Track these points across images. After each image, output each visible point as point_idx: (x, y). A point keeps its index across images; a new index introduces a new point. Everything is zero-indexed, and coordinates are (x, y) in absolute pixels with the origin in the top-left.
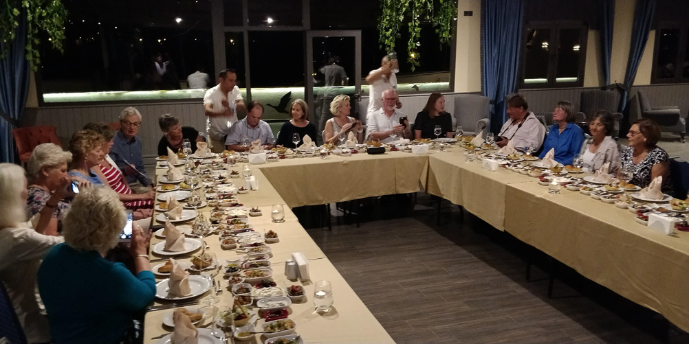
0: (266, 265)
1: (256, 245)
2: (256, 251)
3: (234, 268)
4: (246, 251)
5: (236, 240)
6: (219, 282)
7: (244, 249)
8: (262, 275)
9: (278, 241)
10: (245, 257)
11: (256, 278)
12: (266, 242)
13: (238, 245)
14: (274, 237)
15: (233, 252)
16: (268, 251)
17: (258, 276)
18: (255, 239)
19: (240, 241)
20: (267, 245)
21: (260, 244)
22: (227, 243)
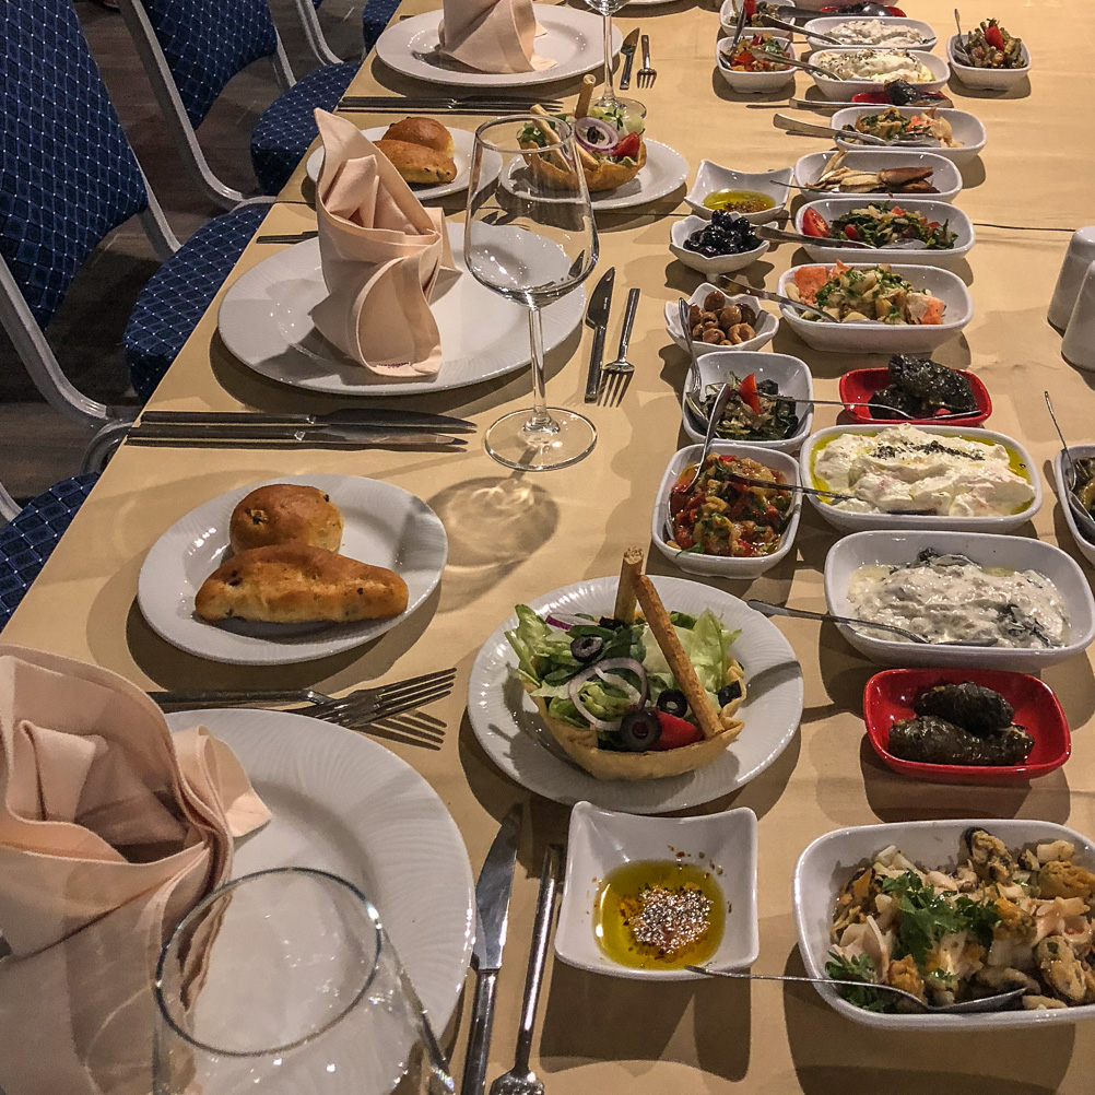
0: (938, 235)
1: (895, 93)
2: (888, 134)
3: (742, 226)
4: (836, 122)
5: (798, 50)
6: (634, 296)
7: (830, 112)
8: (899, 306)
9: (1023, 90)
10: (819, 161)
11: (857, 322)
12: (957, 83)
13: (803, 81)
14: (1007, 63)
15: (760, 118)
16: (959, 143)
17: (873, 313)
18: (894, 61)
19: (813, 61)
20: (961, 104)
21: (925, 94)
22: (746, 61)
